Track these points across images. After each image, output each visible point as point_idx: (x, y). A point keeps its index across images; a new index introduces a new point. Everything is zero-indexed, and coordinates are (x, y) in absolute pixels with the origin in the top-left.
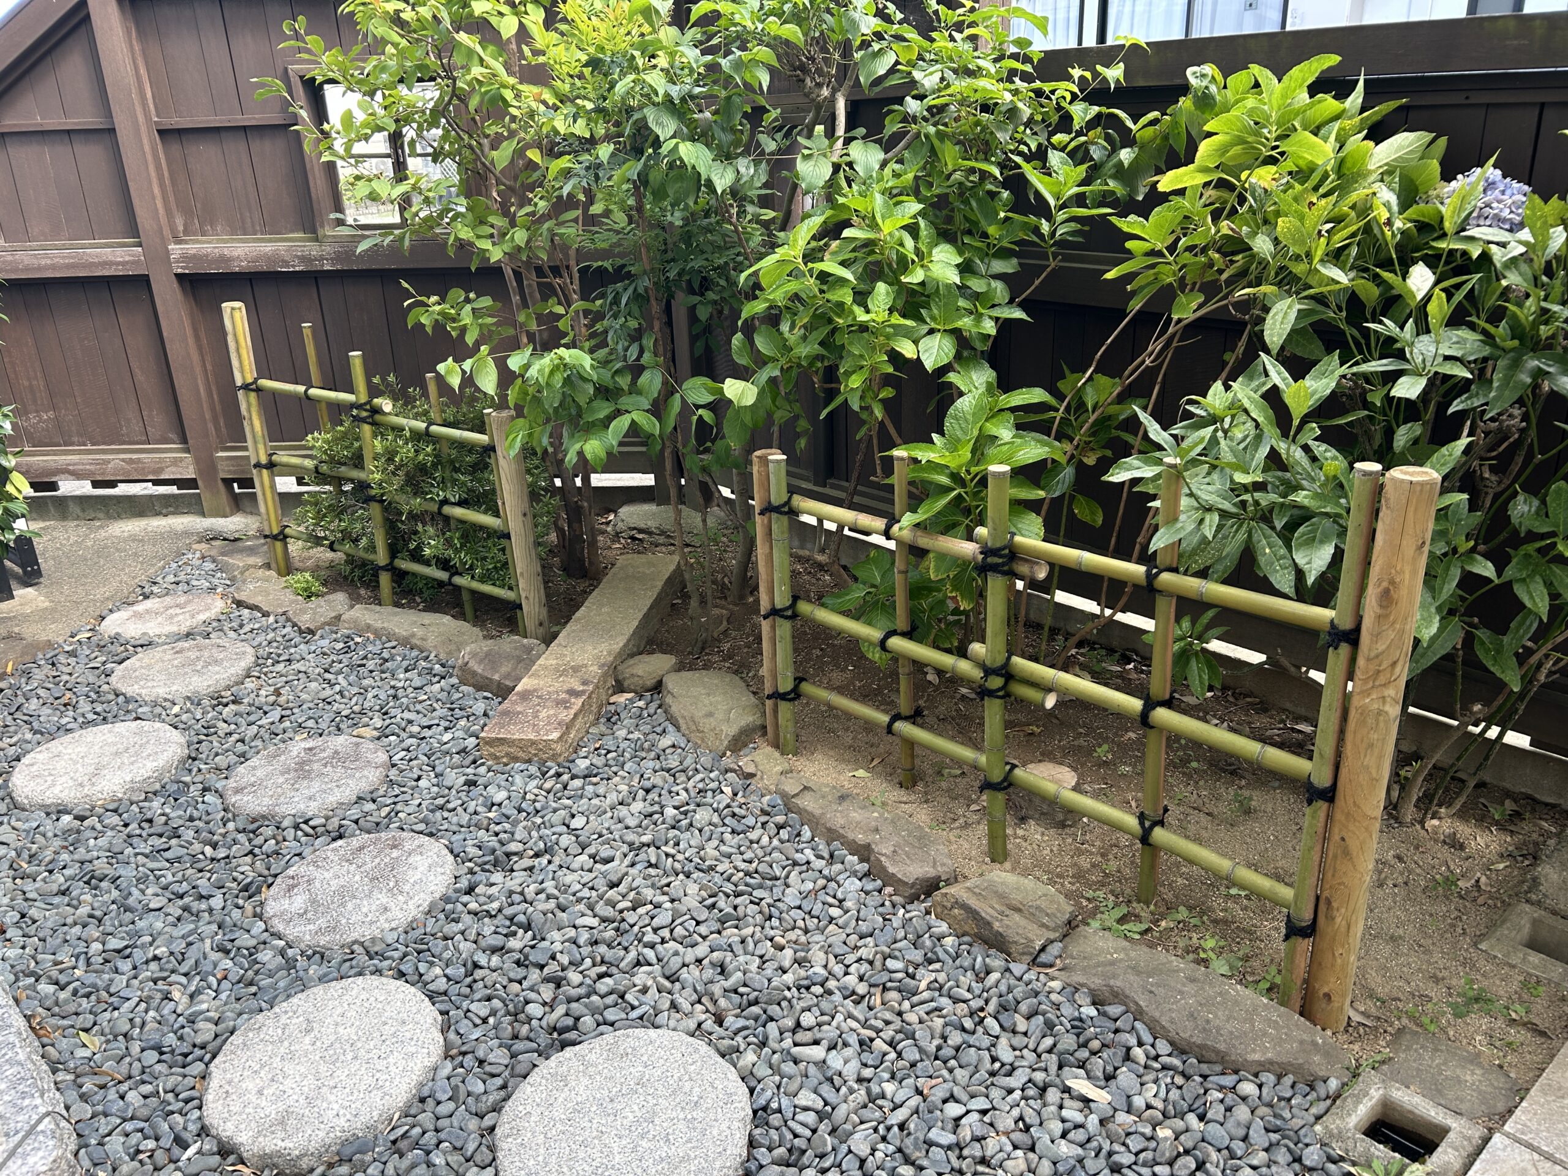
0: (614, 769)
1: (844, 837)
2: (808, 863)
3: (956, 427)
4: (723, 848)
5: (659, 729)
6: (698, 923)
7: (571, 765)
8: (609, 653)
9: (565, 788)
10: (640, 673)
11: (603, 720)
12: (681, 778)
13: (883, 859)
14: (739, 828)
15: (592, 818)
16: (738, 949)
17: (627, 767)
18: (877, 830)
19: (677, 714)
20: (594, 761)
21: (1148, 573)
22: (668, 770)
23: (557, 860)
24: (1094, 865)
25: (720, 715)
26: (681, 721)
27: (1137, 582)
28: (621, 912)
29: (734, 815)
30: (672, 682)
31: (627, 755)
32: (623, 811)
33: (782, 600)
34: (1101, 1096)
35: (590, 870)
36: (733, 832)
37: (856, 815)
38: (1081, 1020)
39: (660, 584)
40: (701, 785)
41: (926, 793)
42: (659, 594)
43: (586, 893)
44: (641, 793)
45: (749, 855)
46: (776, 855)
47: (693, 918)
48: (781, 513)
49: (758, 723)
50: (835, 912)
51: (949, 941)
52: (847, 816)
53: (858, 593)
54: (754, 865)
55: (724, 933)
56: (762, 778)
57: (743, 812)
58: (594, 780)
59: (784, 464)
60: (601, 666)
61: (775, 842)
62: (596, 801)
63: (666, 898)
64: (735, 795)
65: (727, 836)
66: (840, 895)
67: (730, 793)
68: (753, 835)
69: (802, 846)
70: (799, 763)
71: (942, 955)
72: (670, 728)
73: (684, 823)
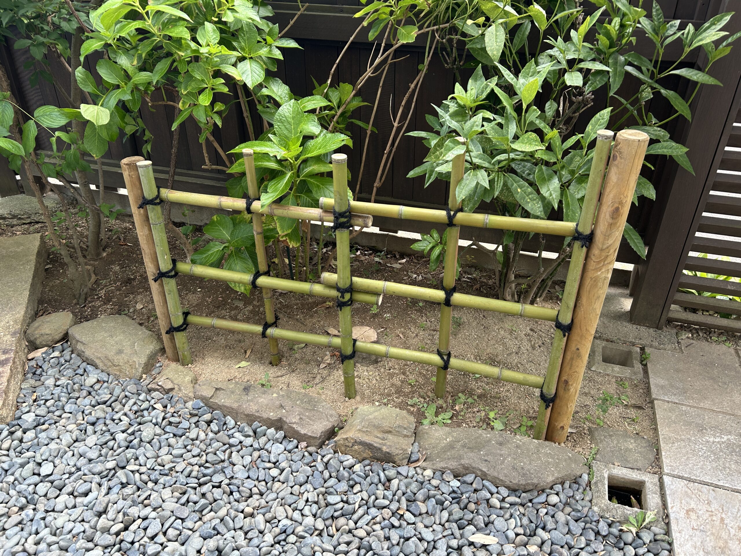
0: (57, 413)
1: (259, 417)
2: (241, 442)
3: (283, 127)
4: (175, 452)
5: (81, 371)
6: (183, 520)
7: (20, 422)
8: (15, 322)
9: (21, 441)
10: (48, 332)
11: (30, 375)
12: (117, 406)
13: (294, 426)
14: (180, 432)
15: (57, 461)
16: (221, 528)
17: (67, 408)
18: (282, 407)
19: (92, 357)
20: (38, 412)
21: (448, 214)
22: (105, 403)
23: (41, 507)
24: (402, 382)
25: (128, 350)
26: (97, 362)
27: (443, 222)
28: (117, 534)
29: (170, 423)
30: (77, 332)
31: (64, 399)
32: (80, 447)
33: (165, 265)
34: (491, 540)
35: (75, 507)
36: (175, 435)
37: (263, 400)
38: (454, 492)
39: (33, 258)
40: (135, 408)
41: (290, 365)
42: (36, 266)
43: (79, 528)
44: (90, 428)
45: (196, 451)
46: (216, 445)
47: (177, 518)
48: (156, 204)
49: (158, 348)
50: (275, 472)
51: (358, 468)
52: (257, 402)
53: (216, 248)
54: (204, 458)
55: (205, 519)
56: (180, 389)
57: (177, 420)
58: (44, 427)
59: (151, 168)
60: (14, 334)
61: (211, 435)
62: (53, 446)
63: (149, 509)
64: (165, 407)
65: (172, 441)
66: (273, 460)
67: (161, 408)
68: (193, 434)
69: (231, 432)
70: (197, 368)
71: (357, 479)
72: (90, 368)
73: (136, 442)
